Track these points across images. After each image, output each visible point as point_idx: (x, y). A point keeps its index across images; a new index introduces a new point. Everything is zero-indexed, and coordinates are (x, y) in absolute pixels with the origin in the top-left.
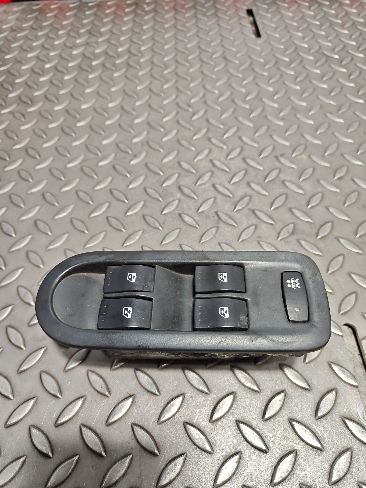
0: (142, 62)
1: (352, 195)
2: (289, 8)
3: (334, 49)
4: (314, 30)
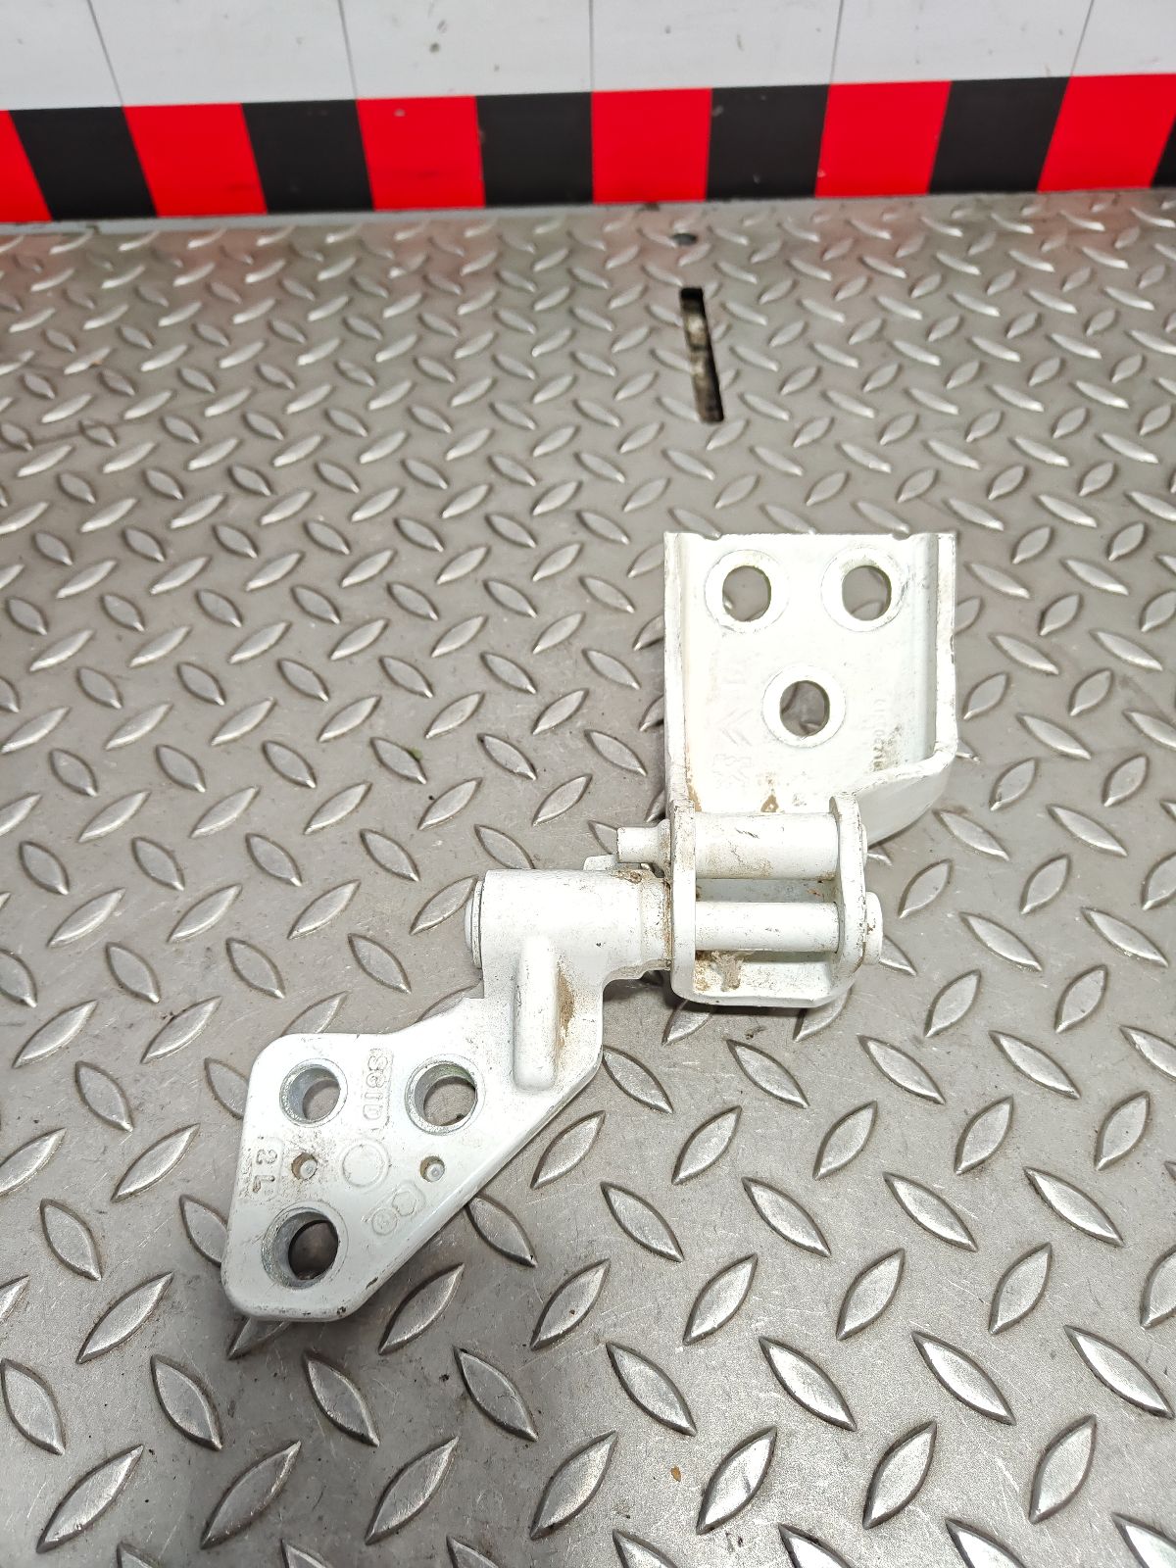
0: (269, 525)
1: (1024, 1269)
2: (835, 293)
3: (989, 490)
4: (917, 393)
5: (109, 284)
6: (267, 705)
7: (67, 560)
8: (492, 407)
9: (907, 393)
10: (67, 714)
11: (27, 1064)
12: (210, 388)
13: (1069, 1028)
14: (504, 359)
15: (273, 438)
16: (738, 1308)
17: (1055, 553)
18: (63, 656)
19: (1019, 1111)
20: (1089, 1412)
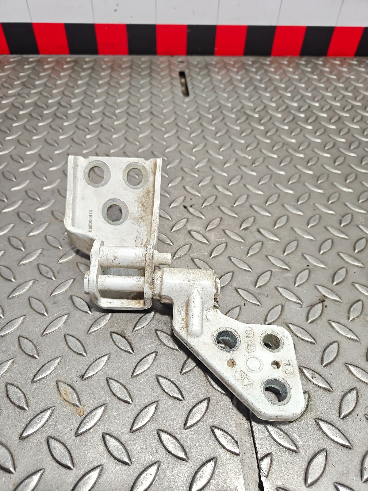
0: (70, 114)
2: (218, 73)
4: (239, 92)
5: (26, 67)
6: (69, 146)
7: (15, 119)
8: (129, 93)
9: (236, 92)
10: (15, 148)
11: (4, 213)
12: (54, 87)
13: (269, 205)
14: (133, 83)
15: (70, 97)
16: (186, 253)
17: (270, 122)
18: (14, 137)
19: (256, 219)
20: (271, 269)
